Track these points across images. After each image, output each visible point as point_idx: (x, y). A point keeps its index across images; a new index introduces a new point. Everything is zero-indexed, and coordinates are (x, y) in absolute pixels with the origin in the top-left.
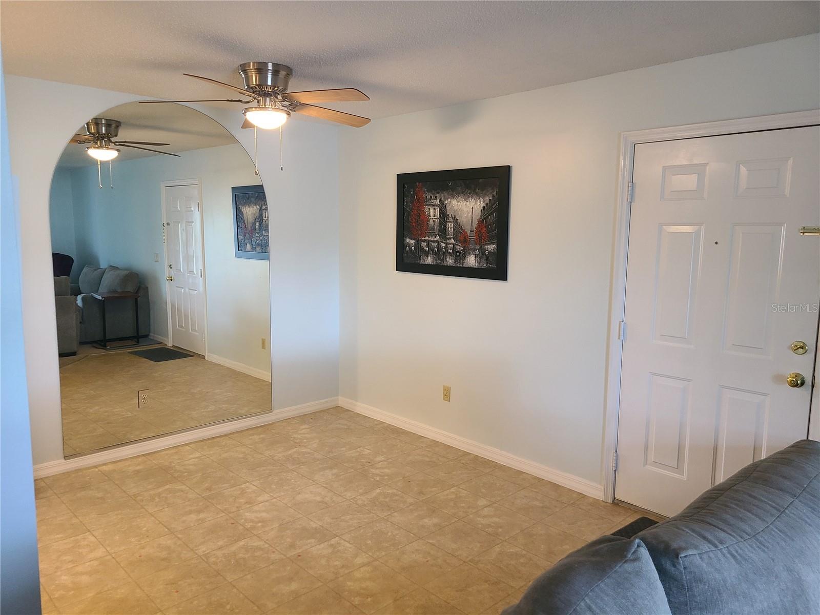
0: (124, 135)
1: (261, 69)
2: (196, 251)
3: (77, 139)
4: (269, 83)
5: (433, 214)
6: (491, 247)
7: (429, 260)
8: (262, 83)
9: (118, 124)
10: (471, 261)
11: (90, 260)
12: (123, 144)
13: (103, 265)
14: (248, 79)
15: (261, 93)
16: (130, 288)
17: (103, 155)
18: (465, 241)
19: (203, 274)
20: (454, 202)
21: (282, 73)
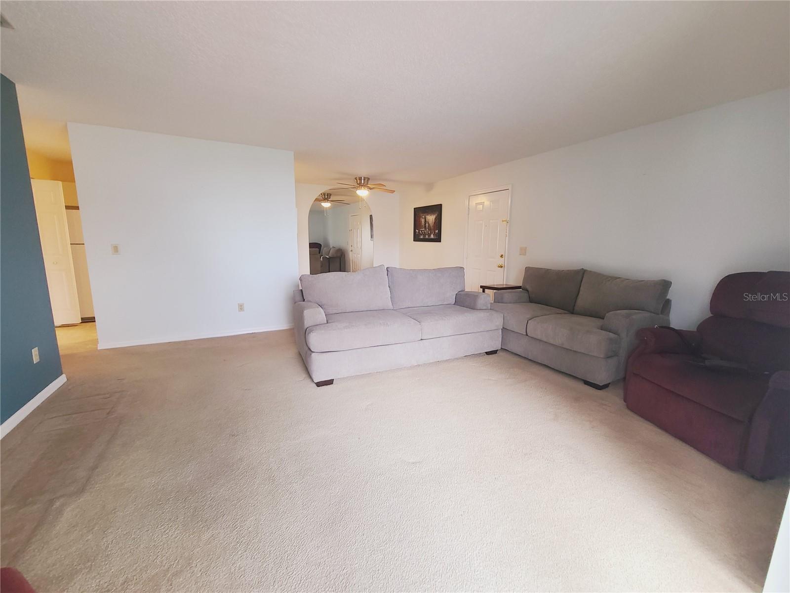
0: (332, 198)
1: (360, 179)
2: (359, 239)
3: (317, 200)
4: (363, 182)
5: (423, 221)
6: (437, 231)
7: (422, 237)
8: (361, 183)
9: (331, 195)
10: (432, 236)
11: (327, 245)
12: (332, 201)
13: (331, 247)
14: (357, 181)
15: (360, 185)
16: (339, 255)
17: (326, 205)
18: (430, 229)
19: (361, 248)
20: (428, 217)
21: (366, 180)
